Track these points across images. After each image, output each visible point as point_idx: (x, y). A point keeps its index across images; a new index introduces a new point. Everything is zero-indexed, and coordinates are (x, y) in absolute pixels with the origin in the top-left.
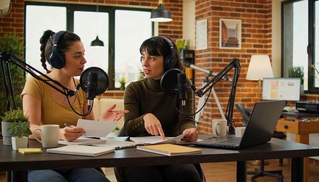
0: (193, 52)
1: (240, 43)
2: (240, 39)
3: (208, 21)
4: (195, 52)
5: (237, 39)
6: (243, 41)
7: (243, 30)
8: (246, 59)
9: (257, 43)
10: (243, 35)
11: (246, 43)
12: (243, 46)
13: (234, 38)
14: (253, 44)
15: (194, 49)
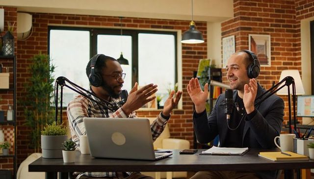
0: (220, 70)
1: (270, 61)
2: (269, 56)
3: (235, 36)
4: (222, 70)
5: (266, 57)
6: (273, 59)
7: (272, 49)
8: (276, 76)
9: (287, 61)
10: (272, 54)
11: (276, 61)
12: (272, 63)
13: (264, 55)
14: (282, 61)
15: (220, 67)
